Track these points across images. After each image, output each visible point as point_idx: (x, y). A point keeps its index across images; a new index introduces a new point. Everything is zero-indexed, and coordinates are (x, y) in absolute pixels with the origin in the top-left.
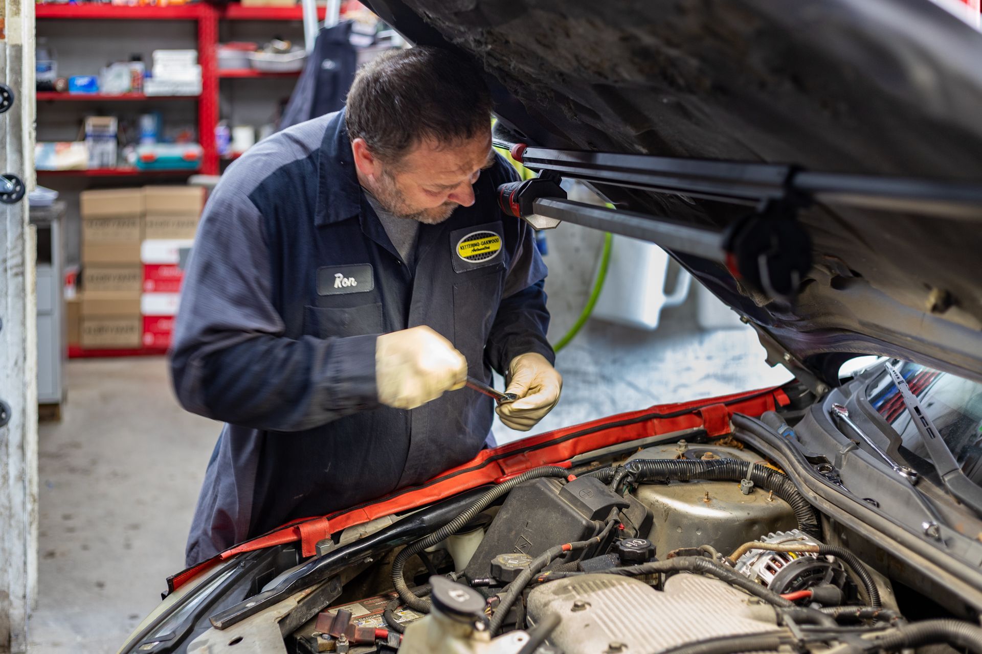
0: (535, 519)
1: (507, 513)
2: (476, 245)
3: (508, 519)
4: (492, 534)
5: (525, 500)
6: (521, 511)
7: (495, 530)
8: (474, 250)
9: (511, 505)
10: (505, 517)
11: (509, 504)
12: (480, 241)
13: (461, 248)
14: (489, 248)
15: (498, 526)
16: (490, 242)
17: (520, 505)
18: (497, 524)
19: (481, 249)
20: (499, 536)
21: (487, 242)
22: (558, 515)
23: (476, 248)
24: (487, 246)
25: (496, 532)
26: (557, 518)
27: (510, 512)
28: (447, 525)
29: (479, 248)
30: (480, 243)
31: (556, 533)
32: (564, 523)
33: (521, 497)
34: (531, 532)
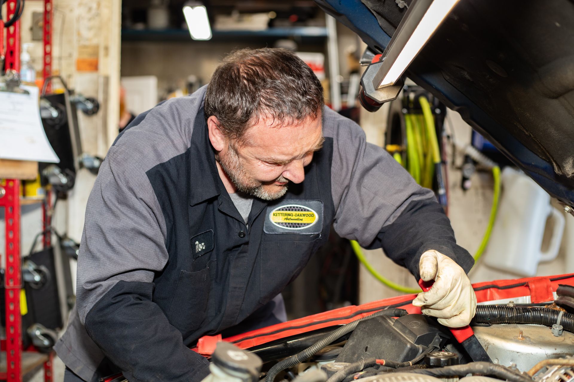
0: (373, 344)
1: (353, 341)
2: (289, 215)
3: (353, 346)
4: (341, 358)
5: (366, 330)
6: (363, 339)
7: (343, 354)
8: (287, 219)
9: (356, 335)
10: (351, 344)
11: (355, 334)
12: (294, 213)
13: (274, 215)
14: (302, 220)
15: (345, 352)
16: (304, 215)
17: (363, 334)
18: (345, 350)
19: (294, 219)
20: (346, 358)
21: (301, 215)
22: (389, 340)
23: (289, 217)
24: (301, 218)
25: (344, 356)
26: (388, 343)
27: (355, 340)
28: (307, 349)
29: (292, 218)
30: (294, 214)
31: (387, 354)
32: (393, 346)
33: (364, 329)
34: (368, 354)
